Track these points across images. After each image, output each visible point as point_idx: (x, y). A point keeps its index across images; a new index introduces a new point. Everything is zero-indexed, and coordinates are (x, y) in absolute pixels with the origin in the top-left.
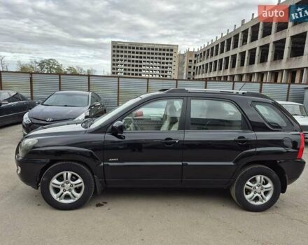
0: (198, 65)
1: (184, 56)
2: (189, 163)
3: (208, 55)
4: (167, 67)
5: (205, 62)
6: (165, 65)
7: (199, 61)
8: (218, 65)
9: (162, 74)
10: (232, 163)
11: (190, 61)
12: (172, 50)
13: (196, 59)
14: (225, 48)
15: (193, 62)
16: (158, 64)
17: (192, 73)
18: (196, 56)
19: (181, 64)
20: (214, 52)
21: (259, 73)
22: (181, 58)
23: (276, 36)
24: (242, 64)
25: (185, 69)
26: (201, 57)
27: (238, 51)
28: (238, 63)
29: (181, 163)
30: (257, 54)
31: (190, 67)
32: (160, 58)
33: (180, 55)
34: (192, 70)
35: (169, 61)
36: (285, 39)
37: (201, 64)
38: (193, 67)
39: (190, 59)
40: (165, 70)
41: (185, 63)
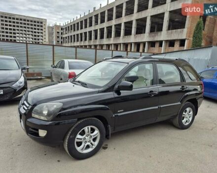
0: (64, 36)
1: (52, 28)
2: (162, 106)
3: (71, 29)
4: (38, 36)
5: (70, 34)
6: (37, 34)
7: (65, 33)
8: (80, 37)
9: (35, 41)
10: (179, 103)
11: (58, 33)
12: (41, 23)
13: (62, 31)
14: (84, 26)
15: (60, 33)
16: (30, 33)
17: (60, 42)
18: (62, 29)
19: (51, 34)
20: (76, 28)
21: (107, 45)
22: (50, 29)
23: (116, 21)
24: (96, 38)
25: (54, 38)
26: (66, 30)
27: (93, 28)
28: (93, 37)
29: (157, 107)
30: (105, 32)
31: (58, 37)
32: (32, 28)
33: (49, 27)
34: (60, 40)
35: (40, 31)
36: (121, 24)
37: (67, 35)
38: (60, 37)
39: (58, 31)
40: (37, 38)
41: (54, 34)
